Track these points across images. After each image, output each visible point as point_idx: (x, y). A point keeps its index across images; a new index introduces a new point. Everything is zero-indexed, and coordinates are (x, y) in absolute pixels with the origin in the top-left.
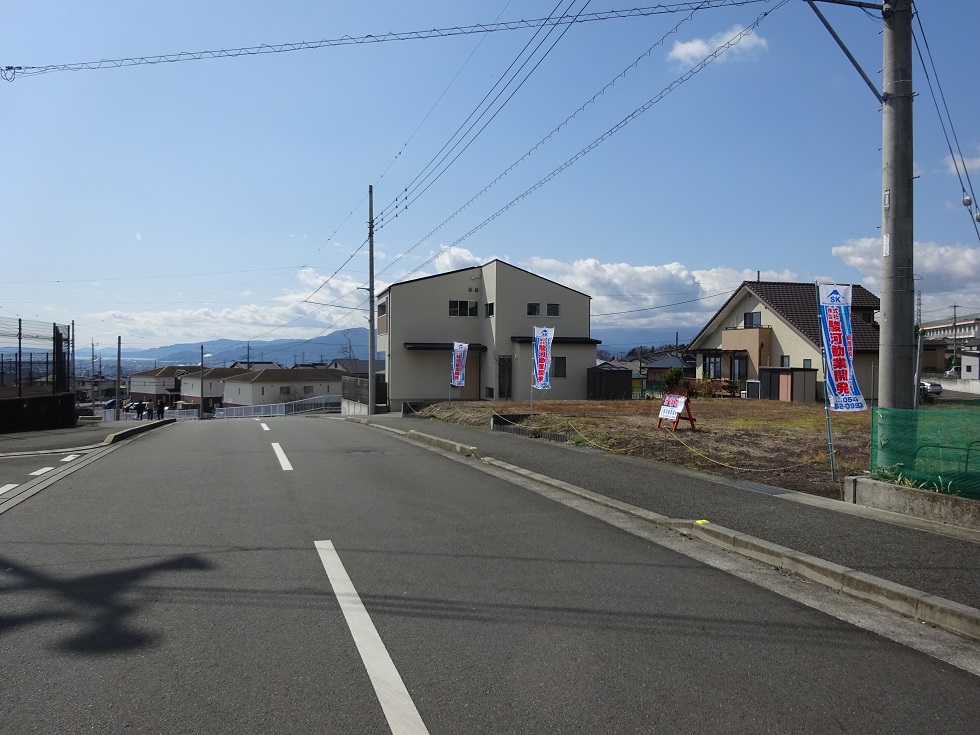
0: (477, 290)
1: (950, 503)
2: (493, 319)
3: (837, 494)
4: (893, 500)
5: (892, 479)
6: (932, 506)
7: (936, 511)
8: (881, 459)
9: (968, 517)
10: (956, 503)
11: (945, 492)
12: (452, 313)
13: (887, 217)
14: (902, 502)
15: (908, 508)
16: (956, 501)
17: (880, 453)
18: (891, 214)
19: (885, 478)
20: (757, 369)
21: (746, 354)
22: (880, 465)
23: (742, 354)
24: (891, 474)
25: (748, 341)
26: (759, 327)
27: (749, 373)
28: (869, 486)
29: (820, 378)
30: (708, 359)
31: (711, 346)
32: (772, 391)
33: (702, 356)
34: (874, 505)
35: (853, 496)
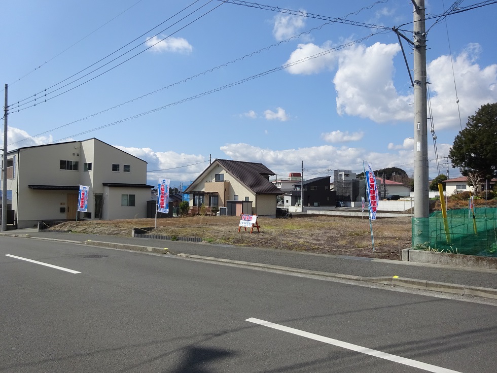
0: (78, 155)
1: (461, 257)
2: (91, 173)
3: (399, 258)
4: (430, 258)
5: (426, 249)
6: (451, 260)
7: (454, 262)
8: (417, 241)
9: (471, 263)
10: (464, 257)
11: (455, 252)
12: (61, 168)
13: (419, 134)
14: (435, 259)
15: (439, 261)
16: (464, 256)
17: (417, 238)
18: (421, 133)
19: (422, 249)
20: (223, 202)
21: (217, 194)
22: (418, 243)
23: (215, 194)
24: (425, 247)
25: (218, 188)
26: (223, 181)
27: (219, 203)
28: (417, 253)
29: (254, 206)
30: (196, 197)
31: (197, 190)
32: (232, 212)
33: (192, 195)
34: (420, 261)
35: (407, 258)
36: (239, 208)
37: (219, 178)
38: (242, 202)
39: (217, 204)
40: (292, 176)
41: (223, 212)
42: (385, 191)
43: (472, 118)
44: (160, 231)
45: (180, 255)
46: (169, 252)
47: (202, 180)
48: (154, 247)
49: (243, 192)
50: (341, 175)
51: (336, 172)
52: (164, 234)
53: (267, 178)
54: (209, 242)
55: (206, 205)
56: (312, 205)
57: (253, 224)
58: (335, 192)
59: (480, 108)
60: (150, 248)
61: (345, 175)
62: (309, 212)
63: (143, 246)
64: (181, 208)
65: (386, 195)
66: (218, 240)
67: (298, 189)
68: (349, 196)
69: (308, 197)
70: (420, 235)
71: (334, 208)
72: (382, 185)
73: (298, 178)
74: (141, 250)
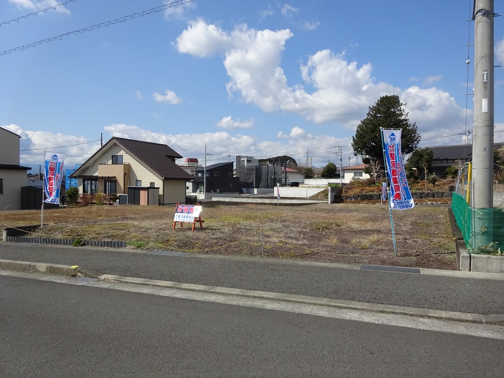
5: (495, 252)
13: (485, 88)
17: (478, 237)
18: (488, 86)
19: (489, 252)
20: (123, 188)
21: (115, 179)
22: (481, 245)
23: (112, 179)
24: (492, 250)
25: (117, 172)
26: (122, 164)
27: (117, 190)
28: (484, 258)
29: (161, 192)
30: (86, 182)
31: (88, 174)
32: (135, 200)
33: (82, 179)
34: (488, 271)
35: (468, 266)
36: (143, 195)
37: (116, 160)
38: (144, 189)
39: (114, 190)
40: (188, 161)
41: (122, 201)
42: (286, 178)
43: (372, 109)
44: (50, 230)
45: (103, 277)
46: (82, 273)
47: (95, 162)
48: (49, 265)
49: (146, 177)
50: (244, 161)
51: (239, 158)
52: (59, 236)
53: (174, 161)
54: (139, 247)
55: (101, 192)
56: (215, 191)
57: (196, 218)
58: (237, 178)
59: (379, 99)
60: (42, 266)
61: (247, 161)
62: (214, 199)
63: (28, 263)
64: (69, 196)
65: (287, 181)
66: (151, 244)
67: (200, 175)
68: (252, 183)
69: (211, 183)
70: (483, 233)
71: (237, 195)
72: (283, 172)
73: (195, 164)
74: (24, 269)
